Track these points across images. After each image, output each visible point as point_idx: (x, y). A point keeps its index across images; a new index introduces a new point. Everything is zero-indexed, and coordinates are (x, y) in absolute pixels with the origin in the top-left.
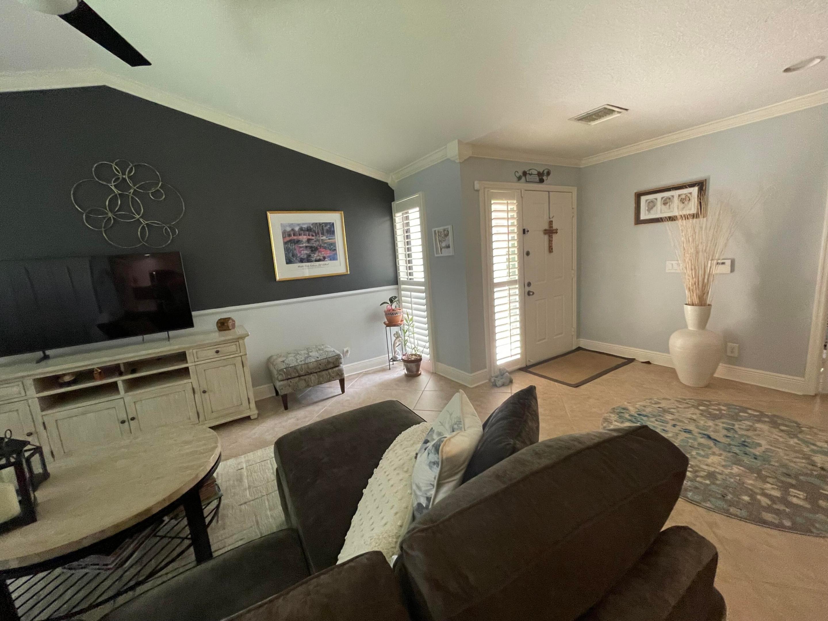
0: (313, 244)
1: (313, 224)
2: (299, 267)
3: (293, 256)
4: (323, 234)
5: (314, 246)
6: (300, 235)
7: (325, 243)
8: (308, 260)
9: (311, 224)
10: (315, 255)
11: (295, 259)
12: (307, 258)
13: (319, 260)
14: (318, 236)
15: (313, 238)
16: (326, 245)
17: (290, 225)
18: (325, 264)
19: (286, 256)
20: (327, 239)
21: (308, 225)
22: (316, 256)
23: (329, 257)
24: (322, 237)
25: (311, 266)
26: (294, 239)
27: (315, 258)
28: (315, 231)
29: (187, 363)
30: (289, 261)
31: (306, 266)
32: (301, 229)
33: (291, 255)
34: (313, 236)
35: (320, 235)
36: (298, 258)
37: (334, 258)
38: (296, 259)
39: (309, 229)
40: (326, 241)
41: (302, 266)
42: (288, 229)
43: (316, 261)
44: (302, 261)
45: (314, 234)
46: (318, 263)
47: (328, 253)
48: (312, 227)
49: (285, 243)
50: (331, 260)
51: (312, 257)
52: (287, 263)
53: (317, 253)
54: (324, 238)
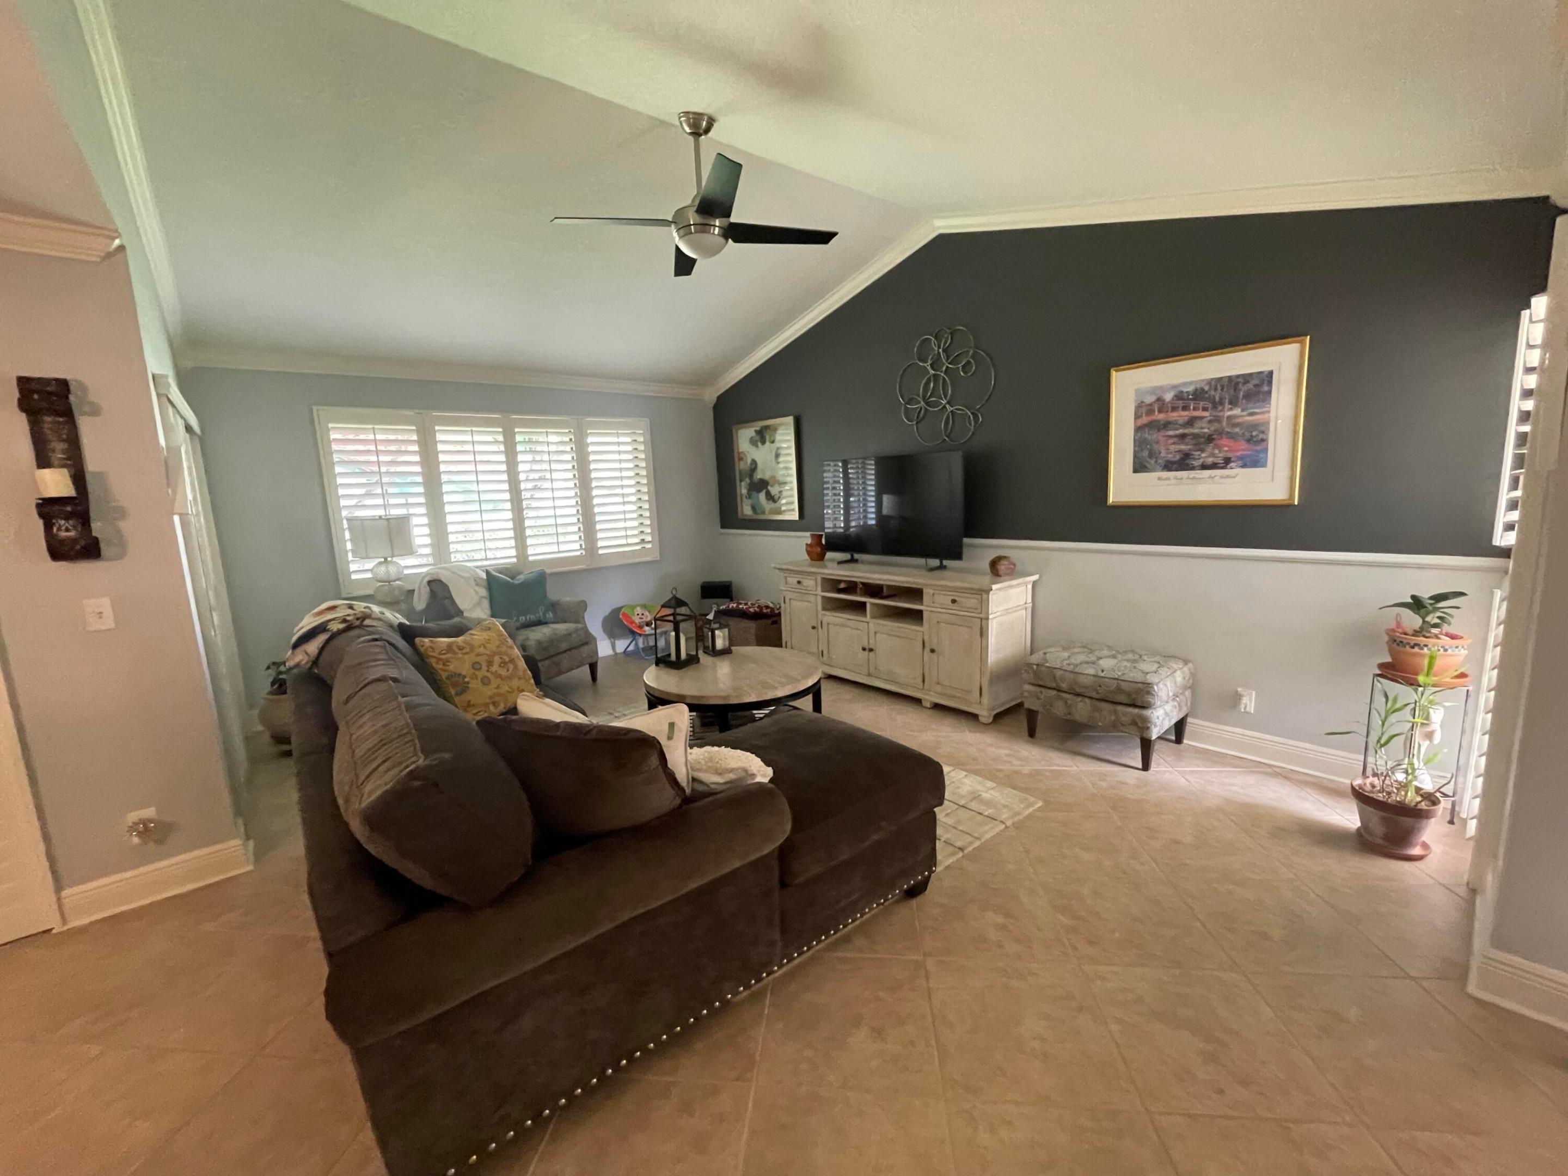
0: (1202, 428)
1: (1209, 382)
2: (1159, 479)
3: (1151, 455)
4: (1234, 403)
5: (1205, 433)
6: (1174, 409)
7: (1238, 425)
8: (1183, 463)
9: (1205, 382)
10: (1203, 455)
11: (1153, 462)
12: (1183, 459)
13: (1214, 466)
14: (1220, 408)
15: (1206, 414)
16: (1237, 430)
17: (1153, 390)
18: (1228, 477)
19: (1135, 456)
20: (1245, 413)
21: (1198, 386)
22: (1206, 457)
23: (1241, 458)
24: (1231, 409)
25: (1188, 478)
26: (1159, 421)
27: (1201, 460)
28: (1214, 398)
29: (922, 604)
30: (1140, 467)
31: (1176, 478)
32: (1179, 396)
33: (1146, 453)
34: (1205, 409)
35: (1227, 405)
36: (1160, 461)
37: (1255, 460)
38: (1156, 462)
39: (1199, 395)
40: (1240, 420)
41: (1167, 479)
42: (1150, 399)
43: (1204, 467)
44: (1169, 466)
45: (1210, 406)
46: (1207, 473)
47: (1243, 448)
48: (1206, 388)
49: (1138, 429)
50: (1244, 466)
51: (1194, 459)
52: (1136, 471)
53: (1209, 449)
54: (1237, 411)
